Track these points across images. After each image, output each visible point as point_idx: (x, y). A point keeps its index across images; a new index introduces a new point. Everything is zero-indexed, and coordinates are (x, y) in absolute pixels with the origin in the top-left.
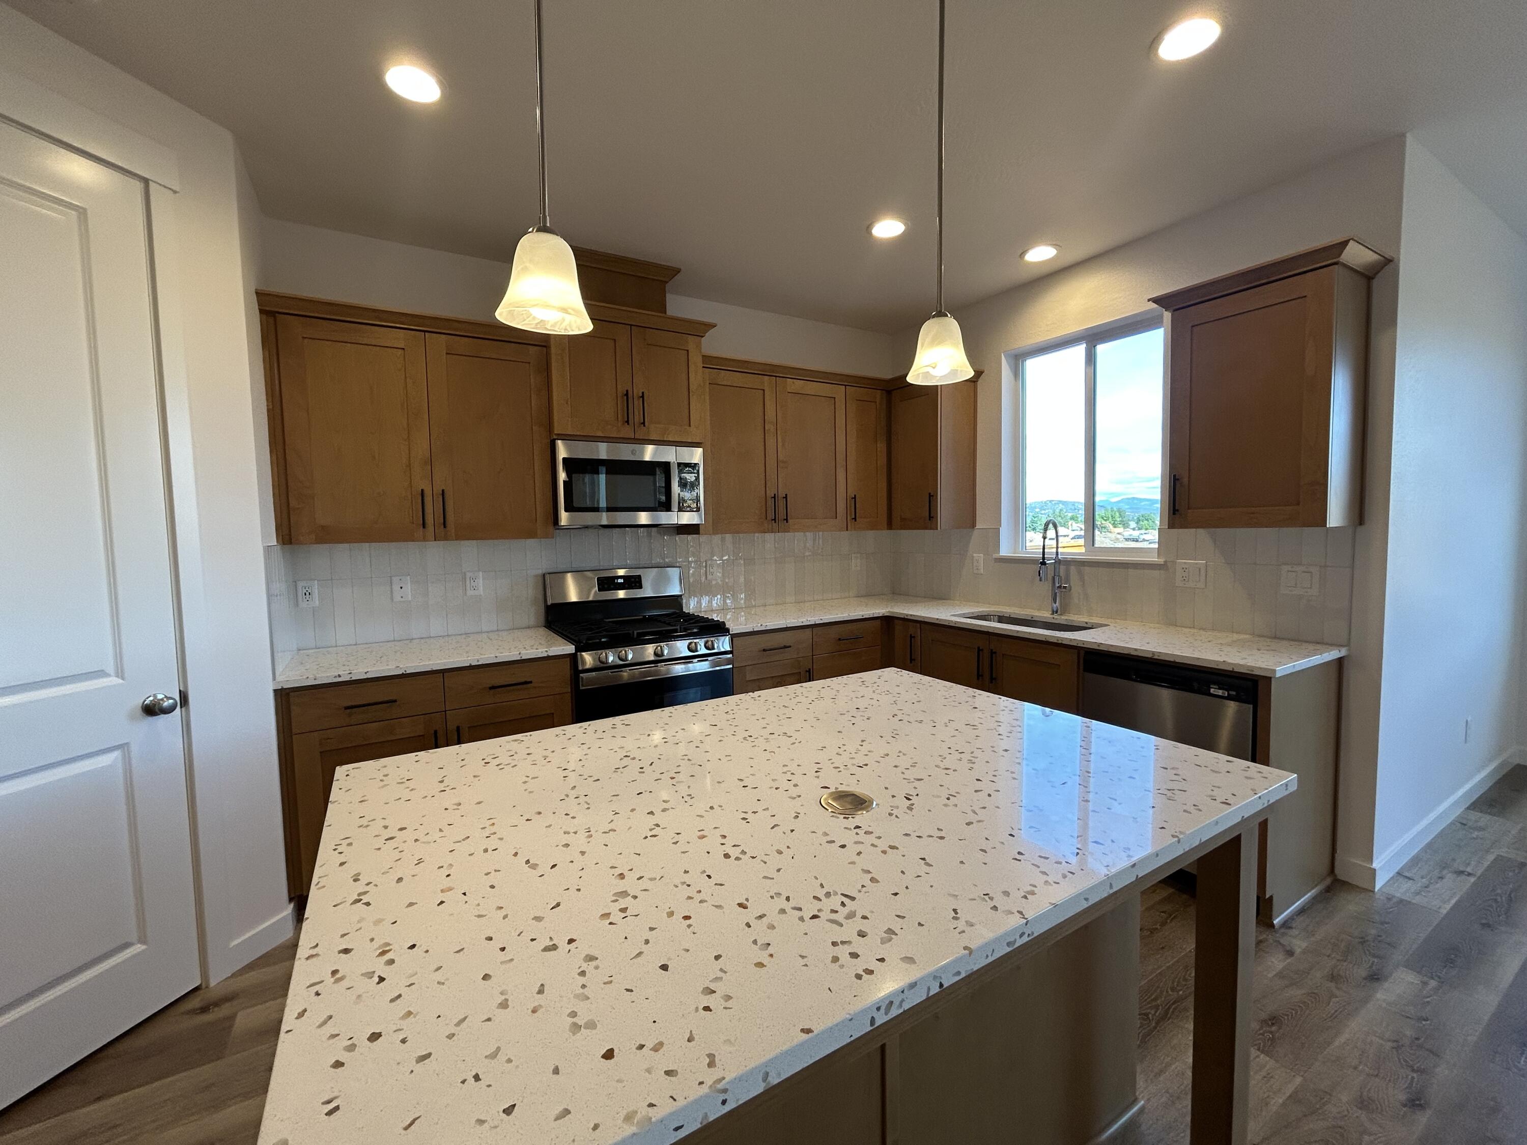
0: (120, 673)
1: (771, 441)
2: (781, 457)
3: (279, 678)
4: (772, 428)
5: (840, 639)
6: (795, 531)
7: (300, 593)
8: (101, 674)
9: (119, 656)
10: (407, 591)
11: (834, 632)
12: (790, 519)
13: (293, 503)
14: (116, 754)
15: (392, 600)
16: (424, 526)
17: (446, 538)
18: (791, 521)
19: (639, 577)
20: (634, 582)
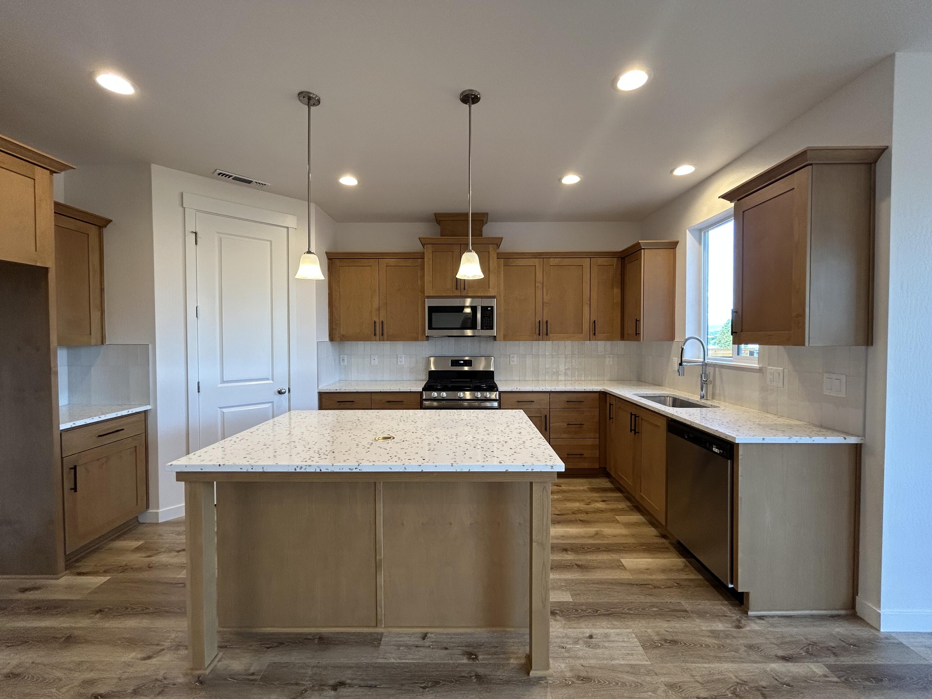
0: (273, 380)
1: (539, 292)
2: (545, 300)
3: (320, 387)
4: (540, 286)
5: (567, 402)
6: (553, 340)
7: (341, 360)
8: (268, 379)
9: (273, 375)
10: (376, 361)
11: (565, 397)
12: (551, 333)
13: (334, 326)
14: (270, 404)
15: (371, 364)
16: (375, 335)
17: (383, 341)
18: (551, 335)
19: (471, 361)
20: (468, 363)
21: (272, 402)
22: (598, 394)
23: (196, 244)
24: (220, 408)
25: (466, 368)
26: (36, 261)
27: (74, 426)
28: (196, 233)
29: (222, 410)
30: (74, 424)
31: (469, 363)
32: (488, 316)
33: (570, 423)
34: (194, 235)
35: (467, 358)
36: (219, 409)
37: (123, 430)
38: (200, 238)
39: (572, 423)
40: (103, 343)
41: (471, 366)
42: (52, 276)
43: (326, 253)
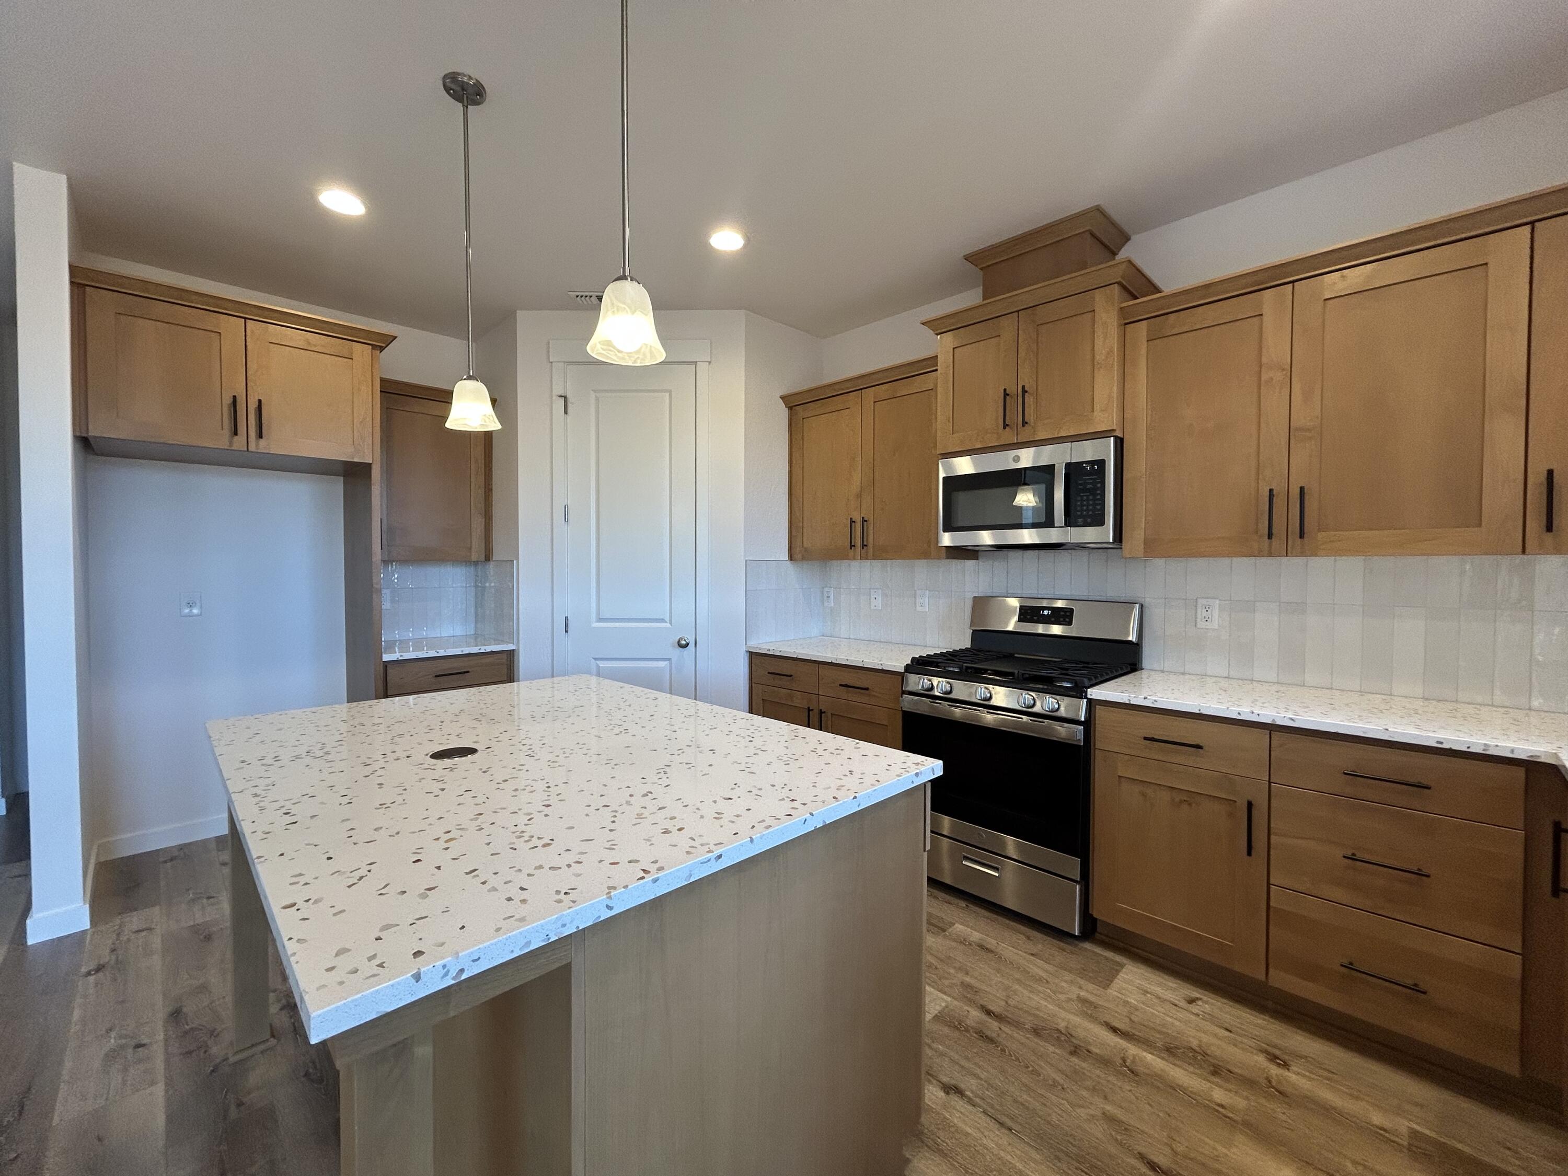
0: (671, 622)
4: (1280, 376)
5: (1348, 773)
7: (825, 598)
8: (663, 620)
9: (671, 614)
10: (878, 602)
12: (1317, 528)
13: (794, 533)
14: (667, 662)
15: (870, 608)
16: (852, 547)
18: (1321, 535)
19: (1072, 610)
20: (1063, 616)
21: (669, 659)
22: (1521, 773)
23: (566, 412)
24: (595, 659)
25: (1056, 630)
26: (353, 458)
27: (400, 658)
28: (565, 397)
29: (598, 662)
30: (401, 656)
31: (1065, 616)
32: (1089, 490)
33: (1359, 855)
34: (562, 400)
35: (1060, 604)
36: (593, 660)
37: (468, 672)
38: (572, 403)
39: (1367, 857)
40: (488, 558)
41: (1070, 623)
42: (376, 473)
43: (782, 398)
